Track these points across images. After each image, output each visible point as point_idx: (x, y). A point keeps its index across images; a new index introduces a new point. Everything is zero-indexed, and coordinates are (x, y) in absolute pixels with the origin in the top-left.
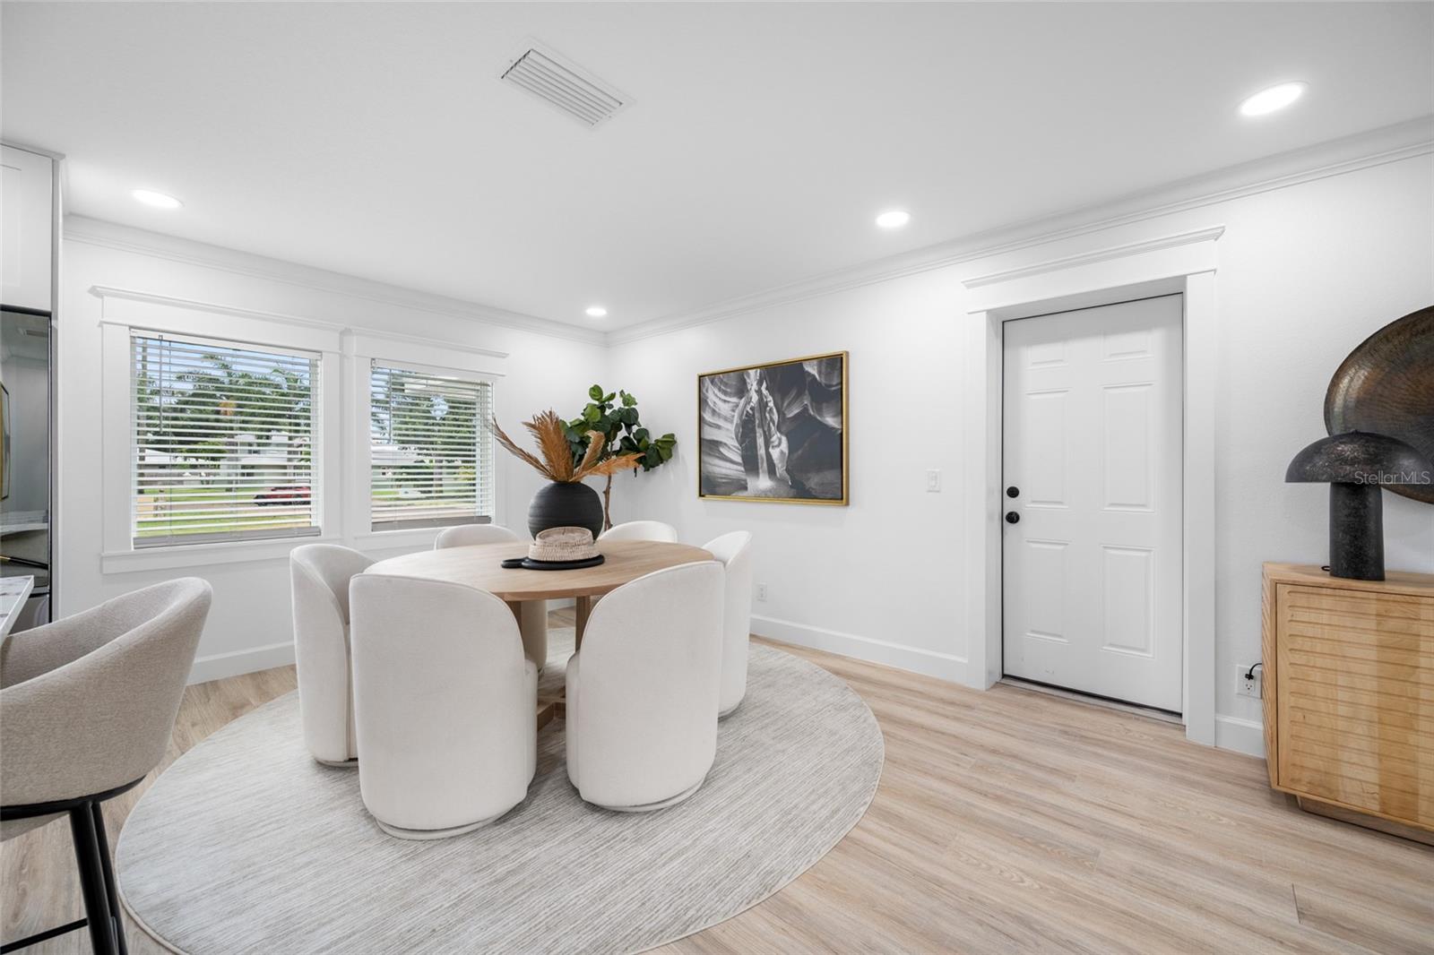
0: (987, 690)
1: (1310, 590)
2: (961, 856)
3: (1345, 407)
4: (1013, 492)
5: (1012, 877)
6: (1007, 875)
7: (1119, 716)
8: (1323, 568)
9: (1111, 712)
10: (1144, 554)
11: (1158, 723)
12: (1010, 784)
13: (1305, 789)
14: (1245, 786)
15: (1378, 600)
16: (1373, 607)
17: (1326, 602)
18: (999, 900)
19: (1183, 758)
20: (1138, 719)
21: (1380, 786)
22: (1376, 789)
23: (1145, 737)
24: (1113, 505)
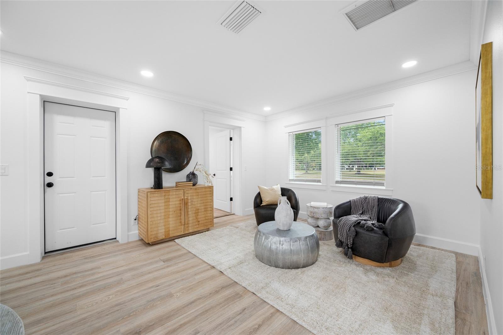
0: (41, 261)
1: (154, 193)
2: (84, 308)
3: (155, 149)
4: (50, 174)
5: (106, 299)
6: (103, 300)
7: (98, 246)
8: (151, 188)
9: (95, 247)
10: (104, 192)
11: (111, 243)
12: (81, 281)
13: (153, 239)
14: (140, 247)
15: (164, 192)
16: (164, 194)
17: (156, 195)
18: (107, 307)
19: (123, 248)
20: (104, 245)
21: (165, 232)
22: (164, 233)
23: (110, 248)
24: (93, 177)
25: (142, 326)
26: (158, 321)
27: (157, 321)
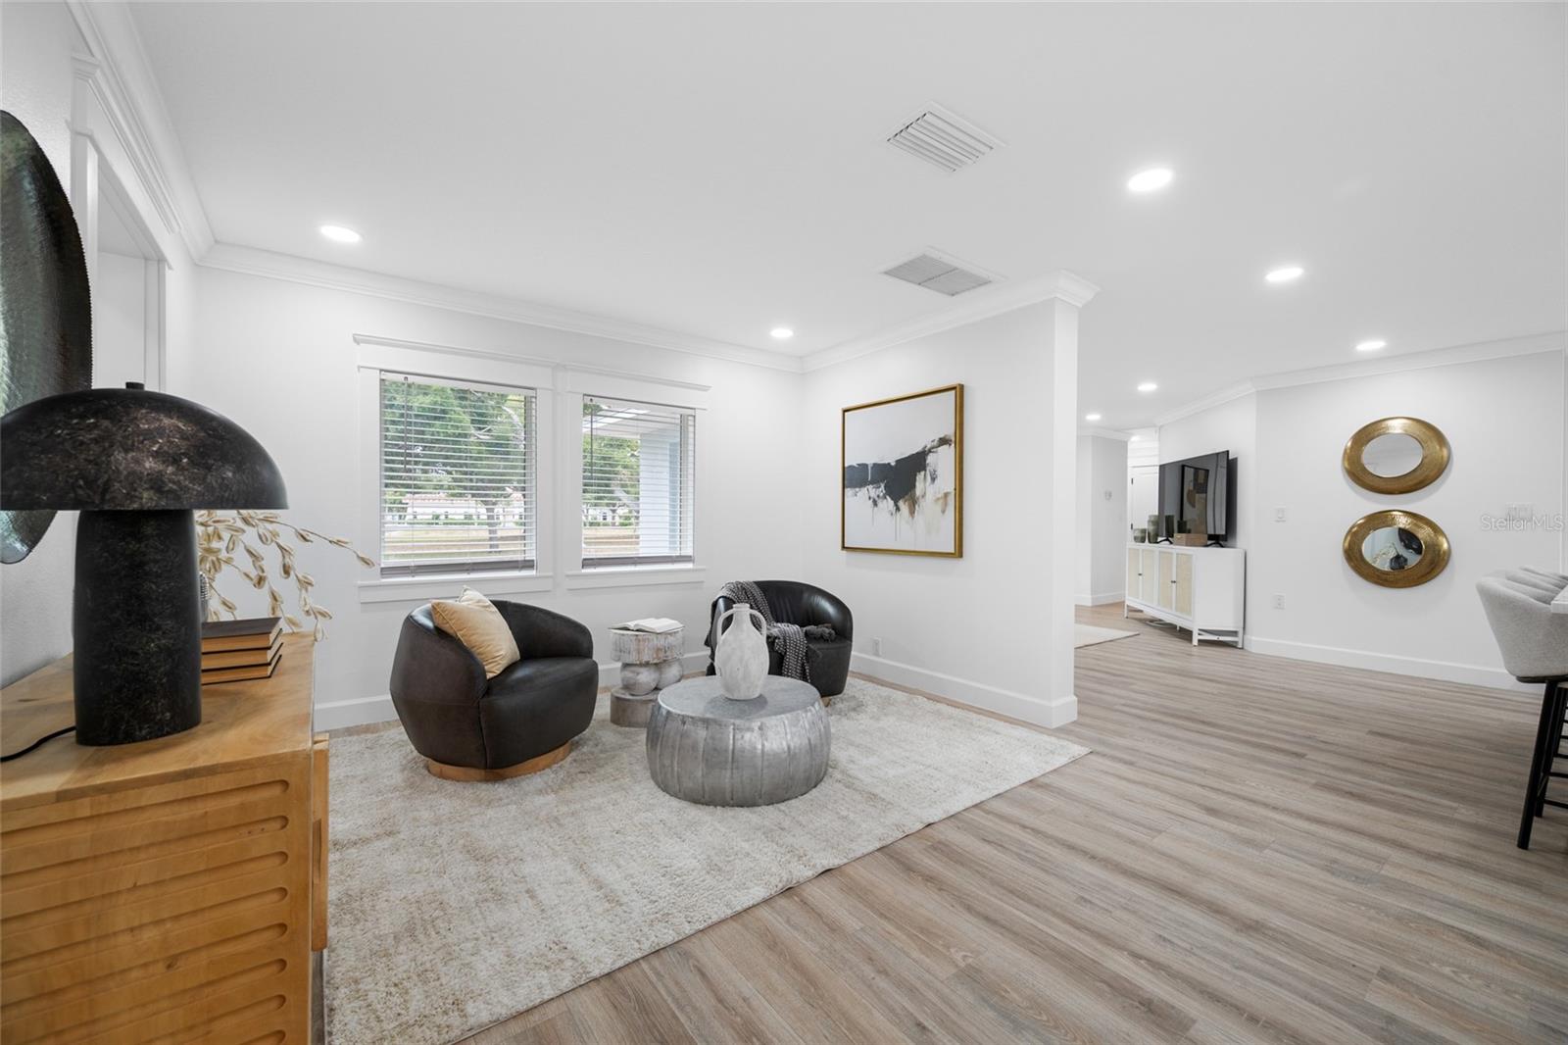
25: (1124, 1007)
26: (1087, 975)
27: (1087, 977)
